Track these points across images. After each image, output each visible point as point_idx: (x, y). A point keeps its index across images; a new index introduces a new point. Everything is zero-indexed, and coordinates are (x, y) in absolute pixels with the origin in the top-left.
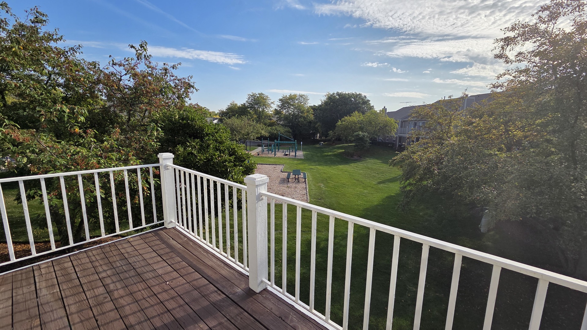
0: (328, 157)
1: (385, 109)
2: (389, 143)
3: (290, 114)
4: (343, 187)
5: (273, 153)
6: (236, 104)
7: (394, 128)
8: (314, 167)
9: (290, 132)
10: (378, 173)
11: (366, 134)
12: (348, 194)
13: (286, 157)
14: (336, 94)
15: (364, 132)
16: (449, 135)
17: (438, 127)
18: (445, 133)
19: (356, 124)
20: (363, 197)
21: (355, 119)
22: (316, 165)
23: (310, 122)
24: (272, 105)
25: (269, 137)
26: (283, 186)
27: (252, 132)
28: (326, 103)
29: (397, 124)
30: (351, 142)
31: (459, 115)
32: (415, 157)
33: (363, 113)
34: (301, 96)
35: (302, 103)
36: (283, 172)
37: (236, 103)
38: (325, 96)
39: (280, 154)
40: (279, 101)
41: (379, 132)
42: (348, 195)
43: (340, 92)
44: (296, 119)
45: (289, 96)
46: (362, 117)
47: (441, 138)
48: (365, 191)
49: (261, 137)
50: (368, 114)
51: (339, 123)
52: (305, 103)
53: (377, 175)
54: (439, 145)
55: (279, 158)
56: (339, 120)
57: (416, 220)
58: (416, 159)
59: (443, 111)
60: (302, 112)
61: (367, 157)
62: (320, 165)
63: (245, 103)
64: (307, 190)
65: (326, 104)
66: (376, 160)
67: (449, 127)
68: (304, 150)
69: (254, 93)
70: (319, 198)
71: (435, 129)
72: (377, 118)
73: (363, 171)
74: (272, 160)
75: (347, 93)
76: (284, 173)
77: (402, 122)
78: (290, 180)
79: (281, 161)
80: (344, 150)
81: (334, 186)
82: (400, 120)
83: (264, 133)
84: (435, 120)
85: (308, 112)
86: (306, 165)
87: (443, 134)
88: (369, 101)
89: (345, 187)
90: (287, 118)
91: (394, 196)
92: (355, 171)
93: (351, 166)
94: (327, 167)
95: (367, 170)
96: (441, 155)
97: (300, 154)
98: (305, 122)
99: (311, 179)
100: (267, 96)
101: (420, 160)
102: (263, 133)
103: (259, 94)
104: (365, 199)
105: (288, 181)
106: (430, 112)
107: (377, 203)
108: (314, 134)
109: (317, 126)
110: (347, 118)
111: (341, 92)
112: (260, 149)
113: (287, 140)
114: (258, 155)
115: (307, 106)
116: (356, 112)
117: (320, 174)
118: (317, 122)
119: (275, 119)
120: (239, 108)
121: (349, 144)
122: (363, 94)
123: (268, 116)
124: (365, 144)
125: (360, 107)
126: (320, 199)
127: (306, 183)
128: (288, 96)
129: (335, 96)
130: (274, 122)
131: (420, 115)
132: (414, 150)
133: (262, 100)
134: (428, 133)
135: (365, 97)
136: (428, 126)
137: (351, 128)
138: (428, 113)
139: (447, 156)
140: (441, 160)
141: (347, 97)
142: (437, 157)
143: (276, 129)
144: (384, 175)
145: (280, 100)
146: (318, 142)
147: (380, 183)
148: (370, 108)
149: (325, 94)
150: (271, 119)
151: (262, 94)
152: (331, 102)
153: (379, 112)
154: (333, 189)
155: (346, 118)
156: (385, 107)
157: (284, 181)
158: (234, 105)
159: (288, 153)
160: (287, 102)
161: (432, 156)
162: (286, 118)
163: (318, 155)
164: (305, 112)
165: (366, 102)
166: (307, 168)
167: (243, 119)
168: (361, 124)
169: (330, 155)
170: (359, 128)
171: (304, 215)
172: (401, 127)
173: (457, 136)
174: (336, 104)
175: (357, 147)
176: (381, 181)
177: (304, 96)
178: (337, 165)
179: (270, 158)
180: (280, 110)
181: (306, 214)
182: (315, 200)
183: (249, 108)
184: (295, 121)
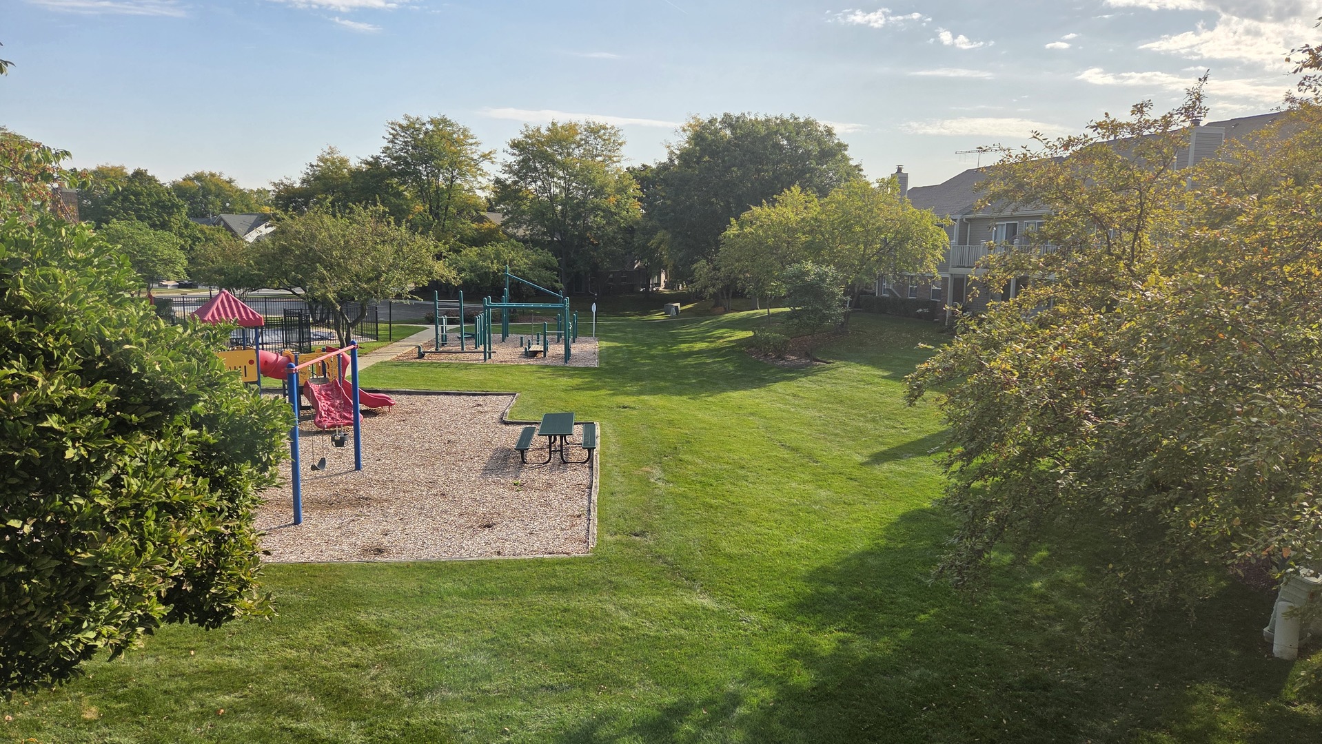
0: (691, 361)
1: (901, 176)
2: (917, 304)
3: (553, 198)
4: (739, 477)
5: (481, 348)
6: (343, 162)
7: (935, 247)
8: (634, 398)
9: (551, 269)
10: (874, 420)
11: (830, 270)
12: (752, 506)
13: (531, 361)
14: (723, 122)
15: (824, 261)
16: (1137, 267)
17: (1093, 236)
18: (1119, 258)
19: (795, 231)
20: (812, 517)
21: (791, 215)
22: (641, 393)
23: (630, 230)
24: (485, 165)
25: (466, 285)
26: (497, 483)
27: (394, 266)
28: (686, 157)
29: (944, 233)
30: (778, 302)
31: (1176, 183)
32: (1000, 363)
33: (823, 192)
34: (594, 131)
35: (599, 159)
36: (506, 423)
37: (342, 155)
38: (684, 130)
39: (506, 352)
40: (510, 150)
41: (880, 261)
42: (752, 512)
43: (735, 113)
44: (575, 219)
45: (549, 130)
46: (815, 209)
47: (1106, 281)
48: (823, 493)
49: (435, 284)
50: (838, 195)
51: (733, 230)
52: (610, 158)
53: (870, 426)
54: (1097, 308)
55: (503, 366)
56: (733, 221)
57: (1017, 612)
58: (1004, 371)
59: (1110, 166)
60: (599, 192)
61: (841, 359)
62: (656, 391)
63: (378, 158)
64: (594, 497)
65: (685, 160)
66: (870, 368)
67: (1136, 235)
68: (602, 334)
69: (414, 116)
70: (638, 529)
71: (1082, 246)
72: (871, 211)
73: (820, 411)
74: (473, 377)
75: (762, 118)
76: (510, 428)
77: (964, 225)
78: (530, 456)
79: (508, 379)
80: (751, 334)
81: (704, 475)
82: (958, 217)
83: (441, 272)
84: (1078, 206)
85: (621, 190)
86: (603, 392)
87: (1112, 263)
88: (841, 147)
89: (745, 478)
90: (543, 214)
91: (932, 512)
92: (789, 412)
93: (775, 391)
94: (684, 398)
95: (835, 407)
96: (1109, 351)
97: (587, 348)
98: (610, 229)
99: (614, 449)
100: (465, 130)
101: (1022, 376)
102: (441, 270)
103: (432, 122)
104: (819, 526)
105: (524, 462)
106: (1058, 175)
107: (866, 542)
108: (646, 275)
109: (653, 243)
110: (760, 212)
111: (737, 114)
112: (428, 334)
113: (540, 296)
114: (421, 356)
115: (618, 170)
116: (796, 189)
117: (652, 427)
118: (653, 231)
119: (496, 219)
120: (356, 174)
121: (772, 311)
122: (822, 123)
123: (469, 206)
124: (829, 307)
125: (812, 171)
126: (642, 534)
127: (591, 467)
128: (544, 131)
129: (717, 131)
130: (495, 231)
131: (1020, 186)
132: (995, 333)
133: (444, 144)
134: (1055, 259)
135: (829, 132)
136: (1051, 232)
137: (778, 247)
138: (1050, 178)
139: (1133, 355)
140: (1106, 370)
141: (763, 131)
142: (1090, 360)
143: (498, 256)
144: (897, 425)
145: (515, 145)
146: (660, 302)
147: (879, 458)
148: (848, 174)
149: (684, 124)
150: (481, 219)
151: (445, 121)
152: (703, 152)
153: (877, 185)
154: (698, 487)
155: (756, 210)
156: (899, 170)
157: (506, 458)
158: (333, 163)
159: (540, 348)
160: (542, 152)
161: (1070, 357)
162: (541, 213)
163: (653, 352)
164: (608, 190)
165: (831, 152)
166: (604, 403)
167: (357, 217)
168: (811, 232)
169: (700, 352)
170: (806, 248)
171: (566, 610)
172: (962, 241)
173: (1168, 273)
174: (724, 161)
175: (796, 321)
176: (884, 453)
177: (605, 128)
178: (724, 390)
179: (467, 367)
180: (515, 183)
181: (573, 604)
182: (618, 537)
183: (393, 175)
184: (574, 226)
